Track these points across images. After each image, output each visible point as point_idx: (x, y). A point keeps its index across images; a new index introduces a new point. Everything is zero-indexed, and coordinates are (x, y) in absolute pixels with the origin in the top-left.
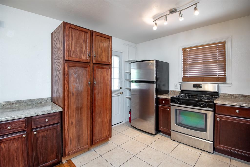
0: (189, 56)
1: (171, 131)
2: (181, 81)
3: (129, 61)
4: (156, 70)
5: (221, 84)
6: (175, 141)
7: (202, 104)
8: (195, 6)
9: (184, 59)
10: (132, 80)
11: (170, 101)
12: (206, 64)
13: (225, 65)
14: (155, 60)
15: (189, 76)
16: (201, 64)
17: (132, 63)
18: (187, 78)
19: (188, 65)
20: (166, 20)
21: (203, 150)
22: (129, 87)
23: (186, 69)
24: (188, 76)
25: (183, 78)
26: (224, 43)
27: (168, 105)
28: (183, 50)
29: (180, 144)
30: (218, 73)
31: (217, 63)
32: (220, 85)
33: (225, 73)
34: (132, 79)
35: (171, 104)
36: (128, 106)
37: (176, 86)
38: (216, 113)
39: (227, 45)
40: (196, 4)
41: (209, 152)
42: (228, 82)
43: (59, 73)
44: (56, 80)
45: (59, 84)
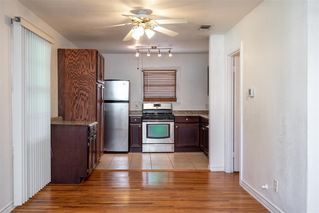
1: (143, 144)
2: (142, 101)
5: (173, 103)
12: (163, 86)
13: (176, 88)
16: (159, 86)
19: (148, 86)
21: (167, 152)
23: (147, 90)
25: (144, 98)
28: (144, 71)
30: (171, 95)
31: (171, 86)
33: (176, 94)
37: (137, 106)
38: (175, 122)
39: (178, 72)
40: (170, 49)
41: (171, 152)
42: (178, 101)
43: (85, 93)
44: (77, 98)
45: (85, 102)
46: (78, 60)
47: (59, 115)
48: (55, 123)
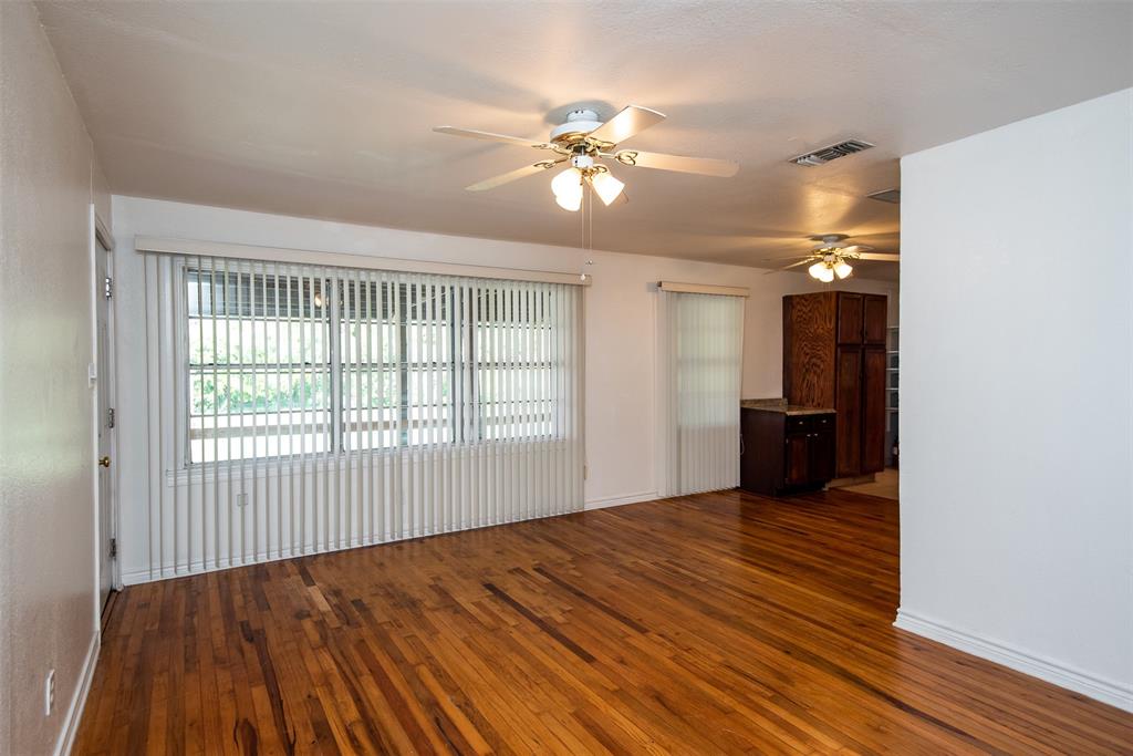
43: (819, 362)
44: (807, 370)
45: (819, 377)
46: (810, 311)
47: (784, 396)
48: (746, 406)
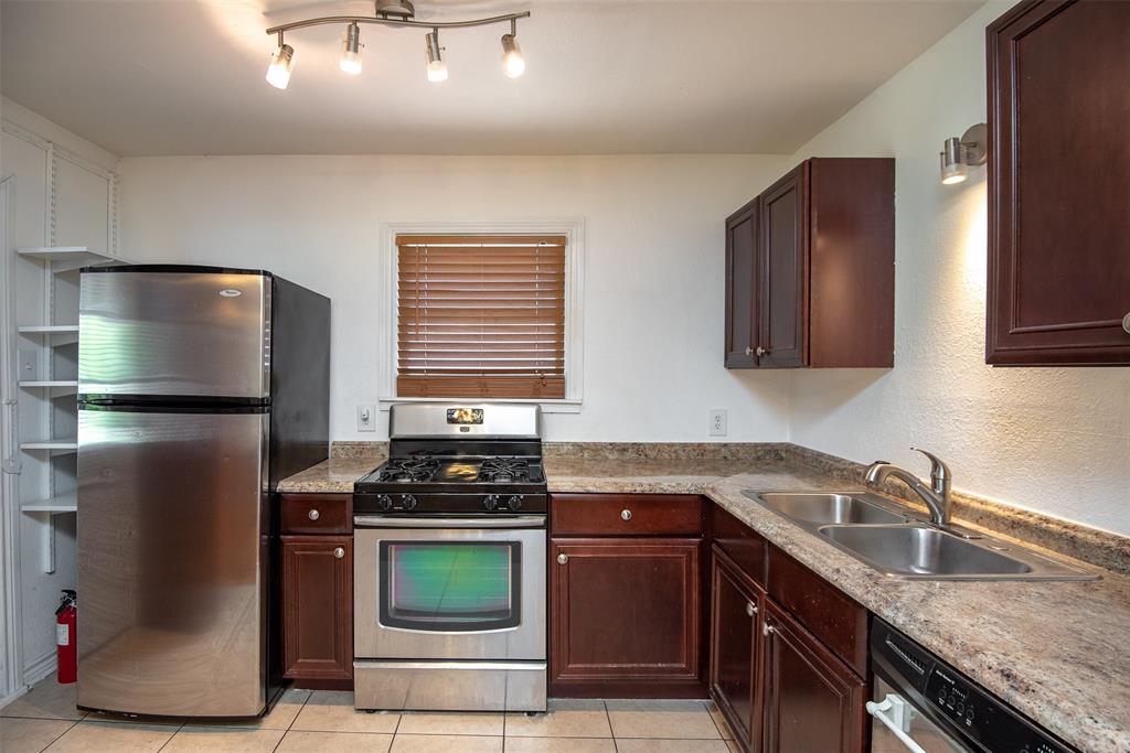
0: (430, 275)
1: (356, 665)
2: (390, 393)
3: (53, 260)
4: (268, 330)
5: (549, 405)
6: (374, 711)
7: (503, 501)
8: (505, 28)
9: (405, 288)
10: (83, 389)
11: (350, 504)
12: (496, 319)
13: (561, 328)
14: (265, 273)
15: (429, 371)
16: (478, 319)
17: (82, 270)
18: (419, 379)
19: (423, 318)
20: (353, 44)
21: (505, 712)
22: (55, 438)
23: (417, 337)
24: (422, 371)
25: (399, 380)
26: (561, 241)
27: (336, 530)
28: (402, 241)
29: (407, 718)
30: (541, 361)
31: (534, 318)
32: (545, 409)
33: (562, 363)
34: (86, 381)
35: (357, 520)
36: (46, 566)
37: (366, 419)
38: (553, 533)
39: (571, 249)
40: (513, 18)
41: (530, 713)
42: (571, 396)
